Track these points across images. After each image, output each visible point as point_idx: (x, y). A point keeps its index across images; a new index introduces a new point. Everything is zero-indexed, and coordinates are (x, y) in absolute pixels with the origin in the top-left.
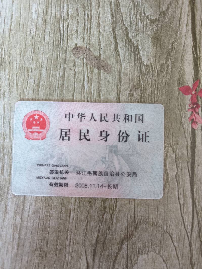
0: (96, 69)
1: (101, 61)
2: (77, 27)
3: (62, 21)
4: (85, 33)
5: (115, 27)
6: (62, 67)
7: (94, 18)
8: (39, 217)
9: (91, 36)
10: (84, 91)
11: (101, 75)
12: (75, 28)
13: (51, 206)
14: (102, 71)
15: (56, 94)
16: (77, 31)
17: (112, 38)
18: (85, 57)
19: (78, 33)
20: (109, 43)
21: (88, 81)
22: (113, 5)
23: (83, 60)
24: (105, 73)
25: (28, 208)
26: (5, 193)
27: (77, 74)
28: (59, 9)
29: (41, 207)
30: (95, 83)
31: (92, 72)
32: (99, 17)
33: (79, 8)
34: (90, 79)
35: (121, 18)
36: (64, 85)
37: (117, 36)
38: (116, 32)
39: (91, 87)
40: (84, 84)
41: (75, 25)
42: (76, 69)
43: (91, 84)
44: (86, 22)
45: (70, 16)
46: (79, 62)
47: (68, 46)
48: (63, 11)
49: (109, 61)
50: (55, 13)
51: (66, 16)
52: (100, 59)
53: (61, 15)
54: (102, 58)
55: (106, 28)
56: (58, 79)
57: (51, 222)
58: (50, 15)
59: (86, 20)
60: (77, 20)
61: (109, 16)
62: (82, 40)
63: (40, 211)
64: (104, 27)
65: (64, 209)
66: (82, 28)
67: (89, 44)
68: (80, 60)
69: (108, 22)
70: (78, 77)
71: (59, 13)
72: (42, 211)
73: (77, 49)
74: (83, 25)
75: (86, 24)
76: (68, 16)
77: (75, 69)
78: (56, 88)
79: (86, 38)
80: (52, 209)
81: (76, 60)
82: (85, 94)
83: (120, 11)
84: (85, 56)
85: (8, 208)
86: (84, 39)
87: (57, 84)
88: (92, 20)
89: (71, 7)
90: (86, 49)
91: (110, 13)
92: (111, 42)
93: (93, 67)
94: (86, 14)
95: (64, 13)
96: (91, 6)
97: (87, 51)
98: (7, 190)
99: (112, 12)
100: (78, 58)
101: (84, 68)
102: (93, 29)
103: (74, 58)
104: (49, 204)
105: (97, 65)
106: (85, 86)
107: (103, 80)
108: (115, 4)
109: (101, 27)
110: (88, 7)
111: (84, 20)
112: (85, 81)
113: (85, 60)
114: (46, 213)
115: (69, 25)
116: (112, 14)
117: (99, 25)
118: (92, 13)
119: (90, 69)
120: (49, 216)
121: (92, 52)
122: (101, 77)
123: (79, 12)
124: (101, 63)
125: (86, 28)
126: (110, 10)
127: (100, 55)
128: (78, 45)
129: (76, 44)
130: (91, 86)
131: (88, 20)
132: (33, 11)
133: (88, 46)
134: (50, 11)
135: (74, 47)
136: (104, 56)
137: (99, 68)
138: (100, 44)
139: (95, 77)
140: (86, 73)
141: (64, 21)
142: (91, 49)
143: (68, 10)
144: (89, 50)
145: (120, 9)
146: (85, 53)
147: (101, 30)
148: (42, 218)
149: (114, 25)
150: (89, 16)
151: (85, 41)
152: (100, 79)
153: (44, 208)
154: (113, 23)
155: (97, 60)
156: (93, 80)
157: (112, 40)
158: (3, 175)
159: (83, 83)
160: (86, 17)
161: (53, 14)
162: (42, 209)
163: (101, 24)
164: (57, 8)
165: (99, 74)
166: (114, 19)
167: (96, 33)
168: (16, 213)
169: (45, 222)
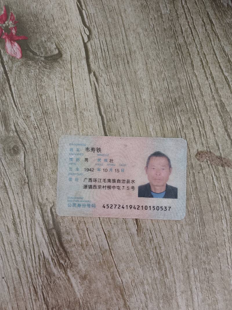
0: (221, 167)
1: (223, 159)
2: (194, 135)
3: (179, 132)
4: (202, 138)
5: (227, 126)
6: (191, 173)
7: (206, 123)
8: (208, 304)
9: (208, 140)
10: (216, 189)
11: (227, 171)
12: (192, 136)
13: (216, 292)
14: (226, 168)
15: (193, 197)
16: (195, 139)
17: (227, 136)
18: (208, 160)
19: (196, 140)
20: (225, 141)
21: (217, 179)
22: (219, 107)
23: (208, 162)
24: (229, 168)
25: (196, 298)
26: (173, 292)
27: (206, 176)
28: (173, 122)
29: (208, 295)
30: (223, 179)
31: (218, 171)
32: (210, 121)
33: (190, 117)
34: (217, 176)
35: (229, 117)
36: (197, 188)
37: (230, 134)
38: (229, 130)
39: (221, 184)
40: (214, 183)
41: (192, 133)
42: (204, 172)
43: (220, 180)
44: (201, 128)
45: (184, 126)
46: (204, 165)
47: (191, 153)
48: (177, 123)
49: (229, 157)
50: (170, 128)
51: (181, 127)
52: (221, 158)
53: (176, 127)
54: (223, 156)
55: (219, 129)
56: (190, 185)
57: (219, 306)
58: (167, 130)
59: (200, 126)
60: (192, 128)
61: (218, 117)
62: (201, 145)
63: (207, 299)
64: (217, 129)
65: (226, 292)
66: (199, 134)
67: (209, 147)
68: (205, 163)
69: (219, 123)
70: (207, 178)
71: (174, 126)
72: (209, 298)
73: (200, 154)
74: (199, 131)
75: (201, 130)
76: (183, 126)
77: (202, 172)
78: (191, 192)
79: (204, 142)
80: (217, 294)
81: (201, 164)
82: (217, 190)
83: (227, 110)
84: (208, 158)
85: (180, 304)
86: (203, 144)
87: (191, 189)
88: (205, 125)
89: (183, 118)
90: (207, 152)
91: (218, 114)
92: (227, 140)
93: (217, 165)
94: (198, 121)
95: (178, 125)
96: (200, 113)
97: (209, 153)
98: (174, 290)
99: (220, 113)
100: (202, 162)
101: (210, 169)
102: (208, 133)
103: (199, 162)
104: (213, 291)
105: (220, 163)
106: (215, 184)
107: (229, 174)
108: (220, 105)
109: (215, 129)
110: (198, 114)
111: (198, 126)
112: (214, 179)
113: (209, 162)
114: (213, 299)
115: (186, 135)
116: (220, 115)
117: (212, 128)
118: (203, 119)
119: (216, 168)
120: (216, 301)
121: (213, 153)
122: (227, 173)
123: (191, 121)
124: (223, 161)
125: (202, 133)
126: (217, 112)
127: (220, 153)
128: (199, 151)
129: (198, 150)
130: (220, 182)
131: (201, 126)
132: (151, 130)
133: (208, 150)
134: (165, 127)
135: (196, 153)
136: (224, 154)
137: (223, 166)
138: (217, 145)
139: (221, 174)
140: (213, 173)
141: (180, 132)
142: (211, 151)
143: (181, 122)
144: (210, 152)
145: (226, 109)
146: (208, 156)
147: (215, 132)
148: (211, 304)
149: (225, 124)
150: (202, 122)
151: (205, 145)
152: (226, 174)
153: (210, 296)
154: (223, 123)
155: (219, 159)
156: (221, 176)
157: (227, 138)
158: (168, 278)
159: (213, 181)
160: (199, 123)
161: (169, 128)
162: (209, 296)
163: (213, 126)
164: (171, 122)
165: (225, 171)
166: (224, 119)
167: (211, 136)
168: (188, 306)
169: (214, 307)
